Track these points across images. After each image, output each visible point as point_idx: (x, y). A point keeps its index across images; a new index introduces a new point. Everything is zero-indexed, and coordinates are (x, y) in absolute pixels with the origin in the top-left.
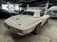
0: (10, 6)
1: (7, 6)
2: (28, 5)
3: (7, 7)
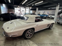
0: (21, 9)
2: (38, 8)
3: (19, 10)
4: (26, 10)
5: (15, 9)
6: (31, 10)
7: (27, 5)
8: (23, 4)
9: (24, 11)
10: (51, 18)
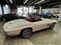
0: (24, 9)
1: (22, 9)
2: (41, 7)
4: (29, 9)
5: (18, 8)
6: (35, 9)
7: (29, 5)
8: (24, 3)
9: (27, 10)
10: (57, 16)
